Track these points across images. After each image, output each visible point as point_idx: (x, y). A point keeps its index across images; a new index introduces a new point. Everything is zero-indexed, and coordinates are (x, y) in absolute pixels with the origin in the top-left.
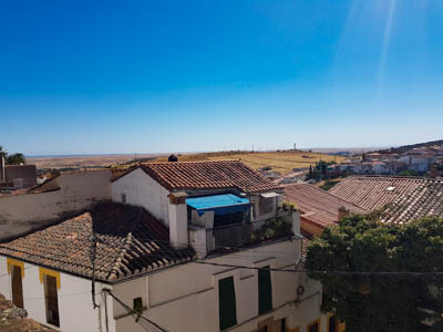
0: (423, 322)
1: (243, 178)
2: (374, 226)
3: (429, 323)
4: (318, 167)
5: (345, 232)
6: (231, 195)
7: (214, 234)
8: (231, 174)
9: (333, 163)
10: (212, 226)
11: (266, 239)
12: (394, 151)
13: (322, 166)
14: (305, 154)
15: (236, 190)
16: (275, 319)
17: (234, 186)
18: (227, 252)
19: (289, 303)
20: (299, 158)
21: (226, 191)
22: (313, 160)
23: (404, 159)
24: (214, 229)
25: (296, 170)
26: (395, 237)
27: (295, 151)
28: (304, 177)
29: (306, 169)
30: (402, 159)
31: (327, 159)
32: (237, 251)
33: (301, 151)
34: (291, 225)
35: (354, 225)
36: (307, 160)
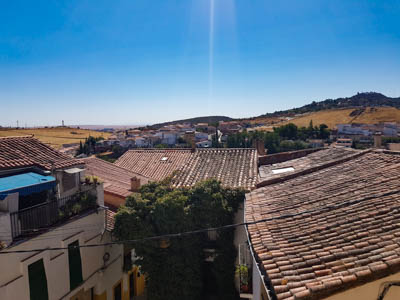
0: (207, 260)
1: (41, 155)
2: (169, 190)
3: (211, 259)
4: (87, 143)
5: (147, 197)
6: (31, 174)
7: (19, 218)
8: (27, 151)
9: (101, 138)
10: (17, 209)
11: (74, 214)
12: (149, 128)
13: (92, 141)
14: (74, 130)
15: (37, 168)
16: (85, 289)
17: (35, 164)
18: (35, 235)
19: (97, 271)
20: (68, 134)
21: (25, 170)
22: (82, 136)
23: (158, 135)
24: (19, 213)
25: (66, 146)
26: (187, 197)
27: (64, 128)
28: (74, 152)
29: (75, 144)
30: (157, 135)
31: (96, 135)
32: (46, 231)
33: (69, 128)
34: (96, 198)
35: (152, 191)
36: (76, 136)
